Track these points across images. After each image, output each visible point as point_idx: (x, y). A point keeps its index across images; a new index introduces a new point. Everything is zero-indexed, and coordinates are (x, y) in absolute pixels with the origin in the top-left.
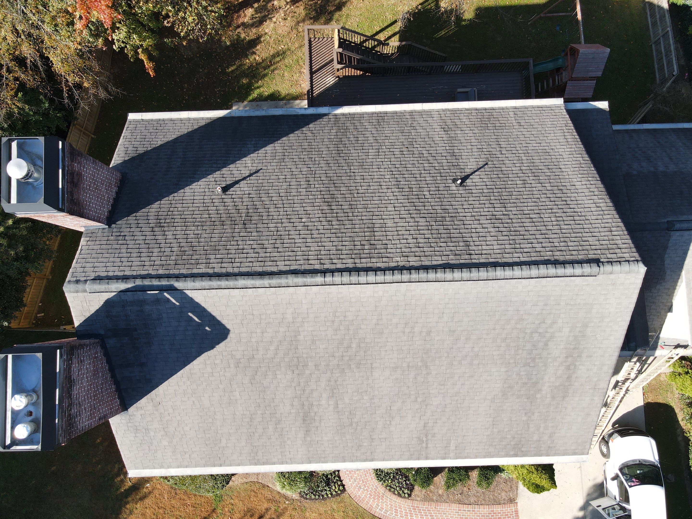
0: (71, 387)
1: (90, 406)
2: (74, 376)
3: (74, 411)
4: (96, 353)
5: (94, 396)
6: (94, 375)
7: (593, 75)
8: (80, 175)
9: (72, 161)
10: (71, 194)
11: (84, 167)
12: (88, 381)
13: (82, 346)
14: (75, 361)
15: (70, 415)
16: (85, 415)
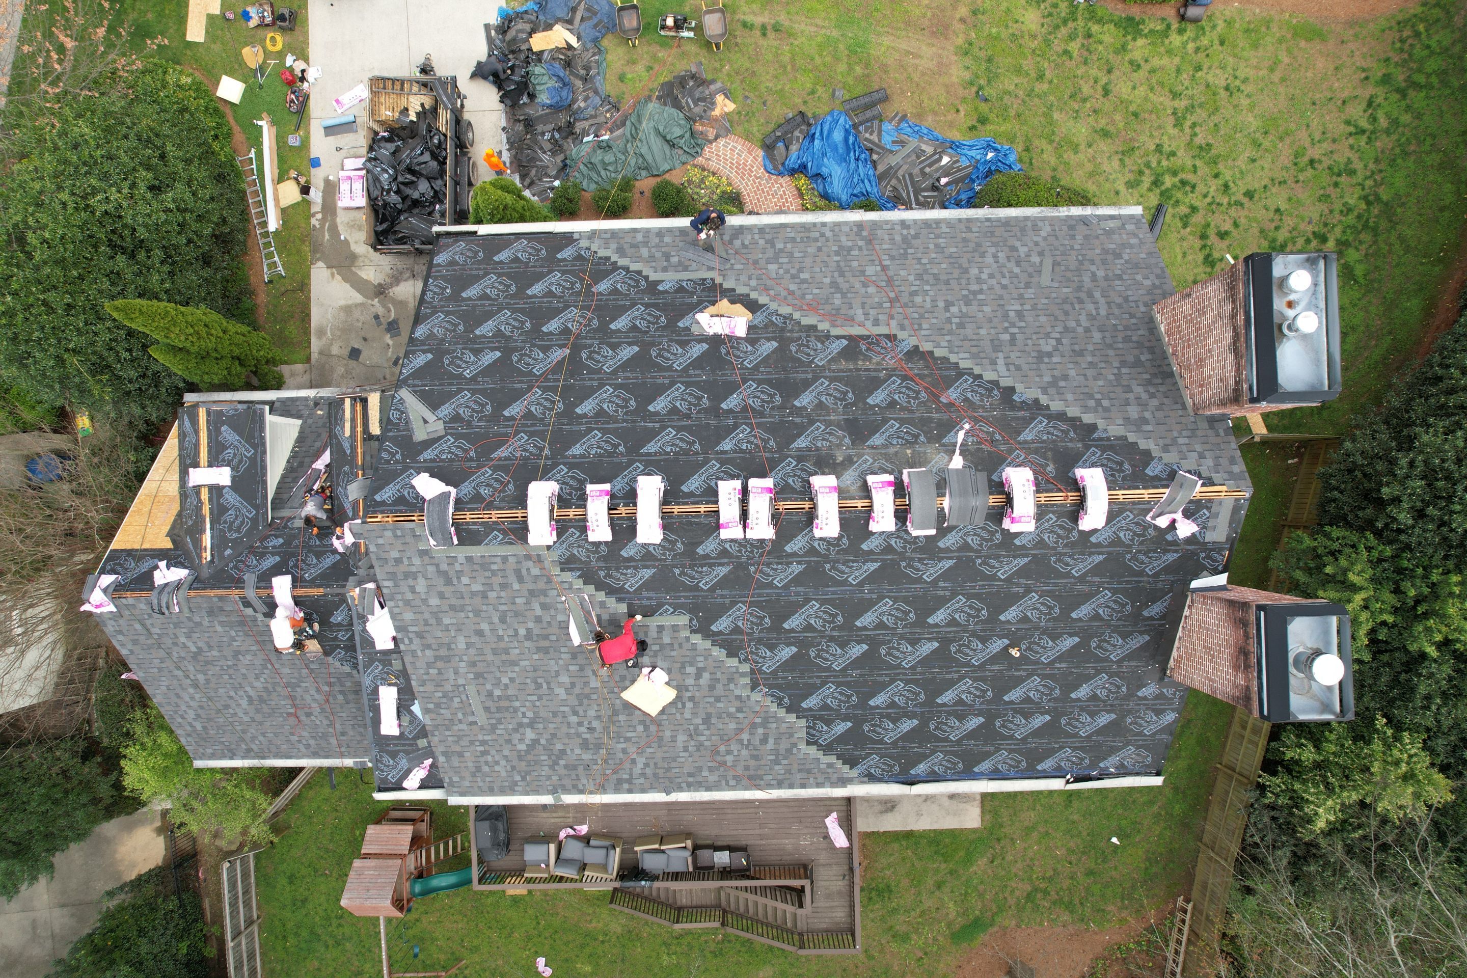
0: (1235, 343)
1: (1204, 314)
2: (1230, 358)
3: (1228, 307)
4: (1201, 393)
5: (1199, 329)
6: (1201, 360)
7: (367, 863)
8: (1236, 667)
9: (1247, 688)
10: (1247, 636)
11: (1229, 681)
12: (1210, 351)
13: (1222, 403)
14: (1231, 381)
15: (1234, 302)
16: (1212, 301)
